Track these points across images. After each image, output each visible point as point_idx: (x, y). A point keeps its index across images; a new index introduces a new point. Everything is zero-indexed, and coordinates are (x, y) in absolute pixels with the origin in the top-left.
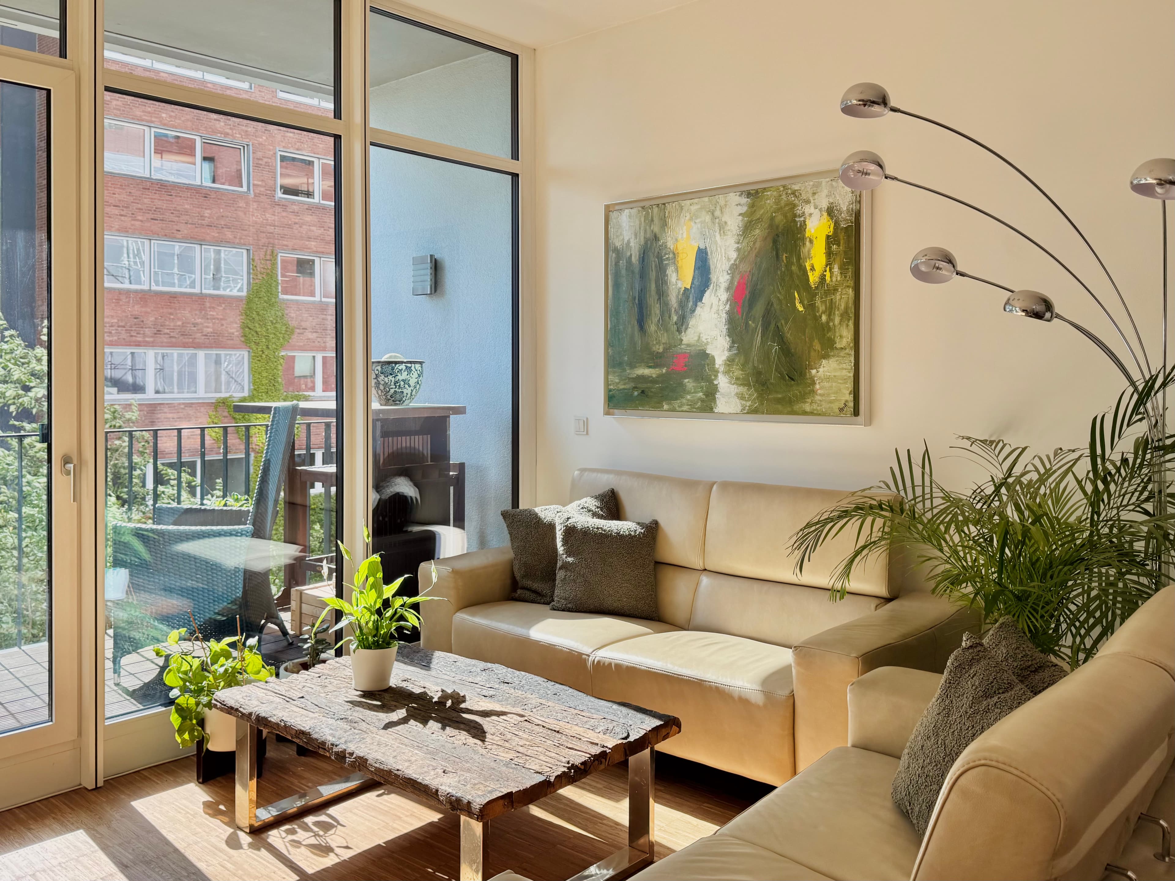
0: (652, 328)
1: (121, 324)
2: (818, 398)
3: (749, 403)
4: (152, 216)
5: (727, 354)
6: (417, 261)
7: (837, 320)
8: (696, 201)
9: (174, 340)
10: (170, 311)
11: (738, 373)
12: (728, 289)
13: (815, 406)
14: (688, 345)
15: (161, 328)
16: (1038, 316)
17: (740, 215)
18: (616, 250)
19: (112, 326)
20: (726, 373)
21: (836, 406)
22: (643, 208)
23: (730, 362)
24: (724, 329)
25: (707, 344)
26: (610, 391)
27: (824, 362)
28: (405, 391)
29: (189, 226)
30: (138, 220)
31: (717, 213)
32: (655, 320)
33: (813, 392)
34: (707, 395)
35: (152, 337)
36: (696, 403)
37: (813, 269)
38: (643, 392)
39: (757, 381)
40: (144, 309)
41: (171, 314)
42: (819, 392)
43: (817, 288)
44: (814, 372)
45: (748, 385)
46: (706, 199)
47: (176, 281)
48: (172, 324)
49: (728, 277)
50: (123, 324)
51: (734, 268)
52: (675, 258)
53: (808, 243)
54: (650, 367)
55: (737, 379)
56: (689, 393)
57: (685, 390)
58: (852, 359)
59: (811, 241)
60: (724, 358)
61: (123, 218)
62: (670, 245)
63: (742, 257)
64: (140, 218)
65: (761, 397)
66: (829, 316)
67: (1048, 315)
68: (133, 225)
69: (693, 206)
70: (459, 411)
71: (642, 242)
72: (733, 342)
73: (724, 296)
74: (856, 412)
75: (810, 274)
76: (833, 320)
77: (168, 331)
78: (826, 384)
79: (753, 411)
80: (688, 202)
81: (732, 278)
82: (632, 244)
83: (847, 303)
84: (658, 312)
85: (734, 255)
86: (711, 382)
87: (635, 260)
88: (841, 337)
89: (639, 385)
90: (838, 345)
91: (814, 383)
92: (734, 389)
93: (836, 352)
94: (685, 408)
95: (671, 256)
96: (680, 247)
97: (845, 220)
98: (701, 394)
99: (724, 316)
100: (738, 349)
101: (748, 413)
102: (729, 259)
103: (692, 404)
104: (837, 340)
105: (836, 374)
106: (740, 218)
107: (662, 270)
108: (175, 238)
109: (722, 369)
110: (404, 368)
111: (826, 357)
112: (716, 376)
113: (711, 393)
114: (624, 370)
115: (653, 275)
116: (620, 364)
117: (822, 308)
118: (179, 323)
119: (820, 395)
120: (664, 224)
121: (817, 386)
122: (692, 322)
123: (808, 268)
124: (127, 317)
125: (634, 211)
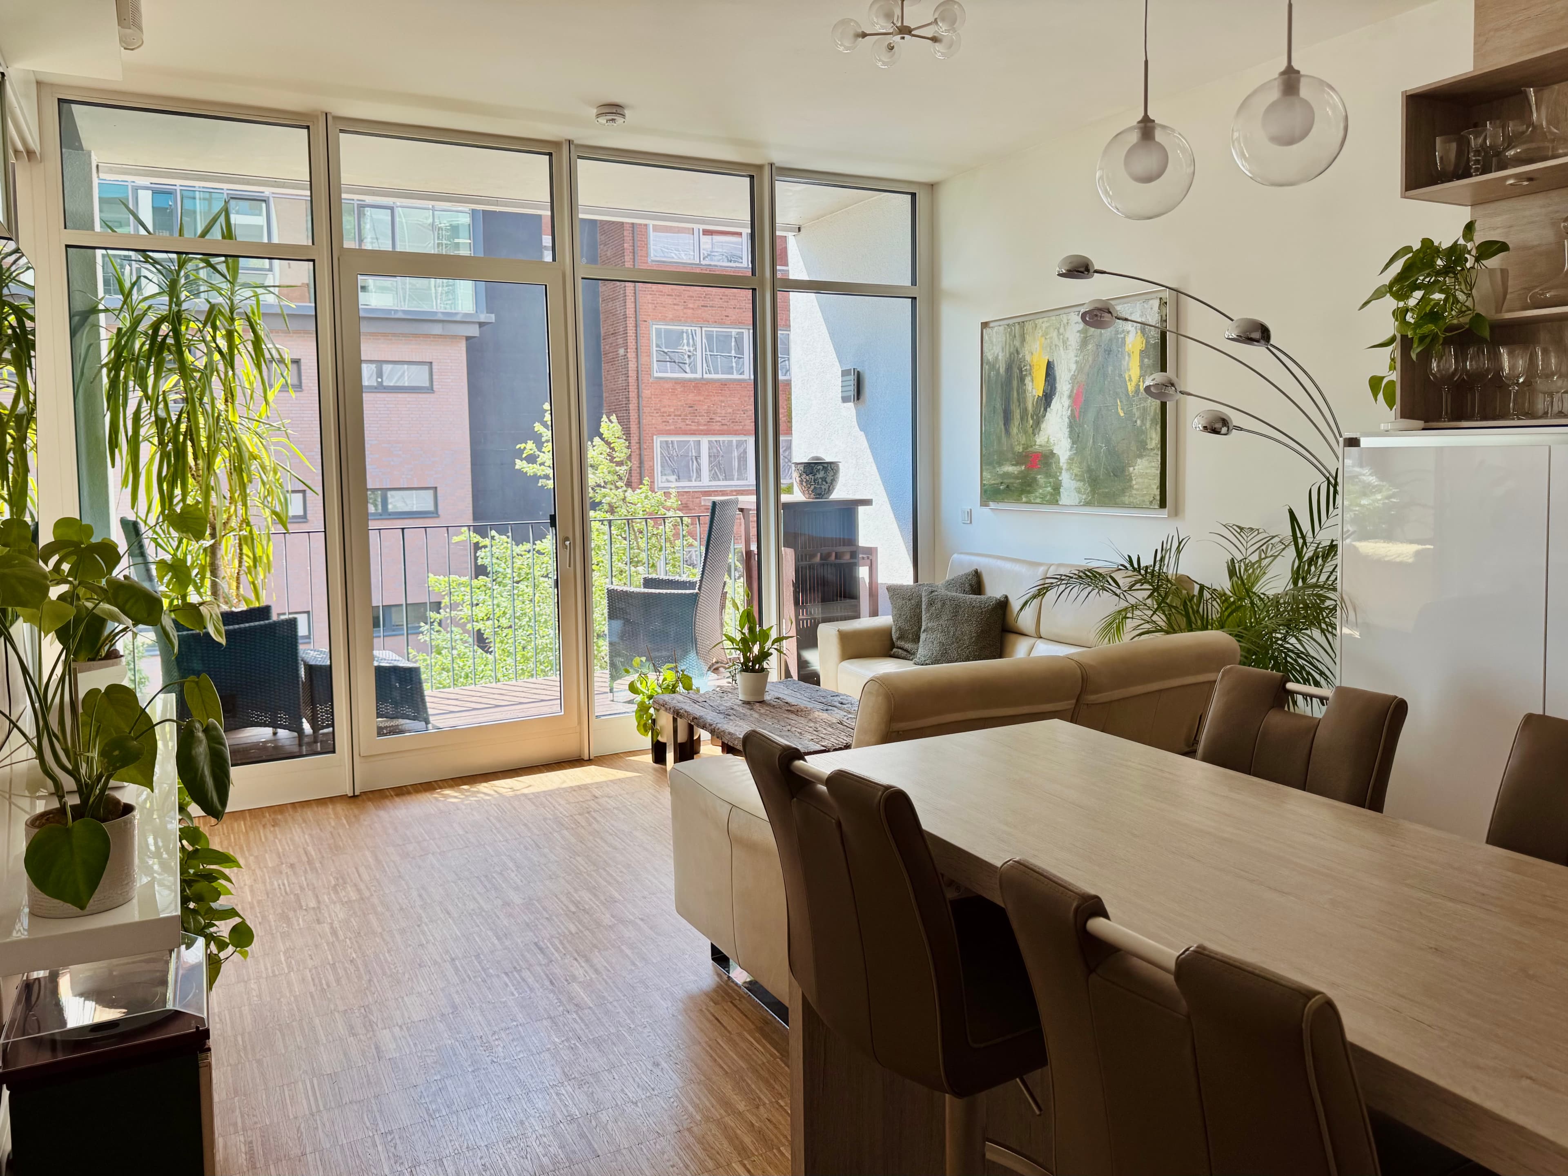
0: (1014, 430)
1: (677, 413)
2: (1134, 492)
3: (1084, 497)
4: (703, 303)
5: (1068, 453)
6: (845, 373)
7: (1148, 425)
8: (1045, 319)
9: (725, 427)
10: (722, 398)
11: (1076, 470)
12: (1070, 397)
13: (1132, 499)
14: (1040, 446)
15: (713, 416)
16: (1215, 431)
17: (1078, 331)
18: (988, 363)
19: (669, 415)
20: (1067, 470)
21: (1148, 498)
22: (1008, 325)
23: (1071, 459)
24: (1066, 431)
25: (1054, 444)
26: (984, 485)
27: (1139, 461)
28: (823, 487)
29: (737, 310)
30: (689, 308)
31: (1062, 330)
32: (1017, 423)
33: (1131, 487)
34: (1054, 490)
35: (705, 425)
36: (1046, 496)
37: (1130, 380)
38: (1008, 487)
39: (1090, 478)
40: (697, 398)
41: (722, 401)
42: (1135, 487)
43: (1133, 396)
44: (1131, 469)
45: (1083, 480)
46: (1054, 318)
47: (734, 365)
48: (723, 412)
49: (1069, 386)
50: (679, 413)
51: (1074, 378)
52: (1031, 369)
53: (1127, 358)
54: (1013, 465)
55: (1076, 475)
56: (1041, 487)
57: (1037, 485)
58: (1159, 458)
59: (1129, 355)
60: (1067, 457)
61: (676, 307)
62: (1028, 358)
63: (1080, 370)
64: (691, 306)
65: (1093, 492)
66: (1142, 421)
67: (1224, 430)
68: (685, 314)
69: (1043, 323)
70: (867, 502)
71: (1008, 355)
72: (1073, 443)
73: (1066, 402)
74: (1163, 504)
75: (1128, 384)
76: (1145, 425)
77: (719, 419)
78: (1140, 480)
79: (1088, 504)
80: (1041, 320)
81: (1073, 387)
82: (1000, 357)
83: (1155, 410)
84: (1019, 417)
85: (1073, 367)
86: (1056, 477)
87: (1002, 371)
88: (1151, 439)
89: (1005, 481)
90: (1149, 447)
91: (1131, 480)
92: (1074, 484)
93: (1148, 452)
94: (1038, 500)
95: (1028, 367)
96: (1035, 360)
97: (1154, 337)
98: (1049, 489)
99: (1067, 420)
100: (1076, 449)
101: (1083, 505)
102: (1070, 370)
103: (1043, 497)
104: (1148, 441)
105: (1148, 471)
106: (1078, 334)
107: (1022, 380)
108: (724, 323)
109: (1065, 467)
110: (821, 467)
111: (1141, 456)
112: (1061, 473)
113: (1057, 488)
114: (994, 468)
115: (1015, 383)
116: (990, 464)
117: (1137, 414)
118: (730, 410)
119: (1137, 490)
120: (1023, 340)
121: (1134, 482)
122: (1043, 426)
123: (1127, 379)
124: (682, 406)
125: (1002, 328)
